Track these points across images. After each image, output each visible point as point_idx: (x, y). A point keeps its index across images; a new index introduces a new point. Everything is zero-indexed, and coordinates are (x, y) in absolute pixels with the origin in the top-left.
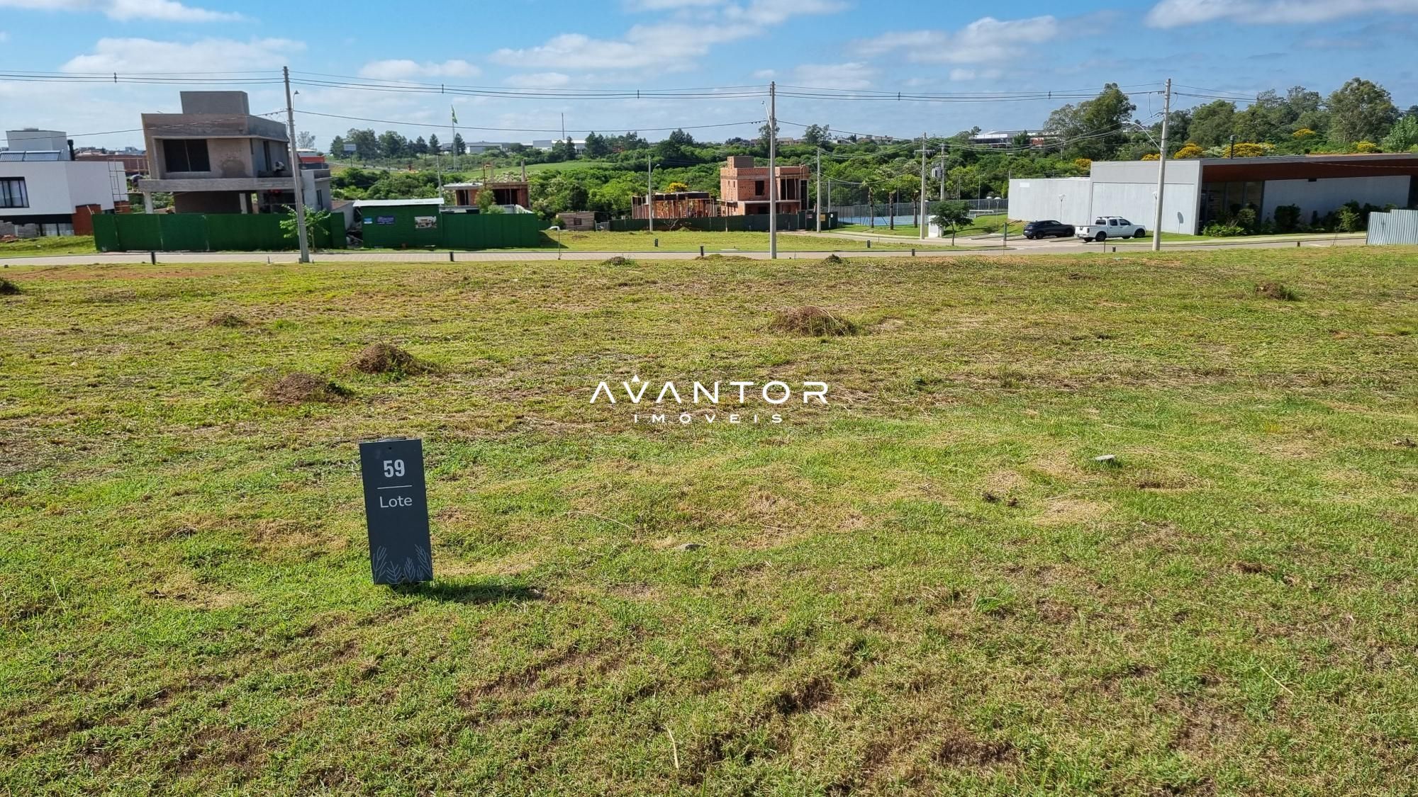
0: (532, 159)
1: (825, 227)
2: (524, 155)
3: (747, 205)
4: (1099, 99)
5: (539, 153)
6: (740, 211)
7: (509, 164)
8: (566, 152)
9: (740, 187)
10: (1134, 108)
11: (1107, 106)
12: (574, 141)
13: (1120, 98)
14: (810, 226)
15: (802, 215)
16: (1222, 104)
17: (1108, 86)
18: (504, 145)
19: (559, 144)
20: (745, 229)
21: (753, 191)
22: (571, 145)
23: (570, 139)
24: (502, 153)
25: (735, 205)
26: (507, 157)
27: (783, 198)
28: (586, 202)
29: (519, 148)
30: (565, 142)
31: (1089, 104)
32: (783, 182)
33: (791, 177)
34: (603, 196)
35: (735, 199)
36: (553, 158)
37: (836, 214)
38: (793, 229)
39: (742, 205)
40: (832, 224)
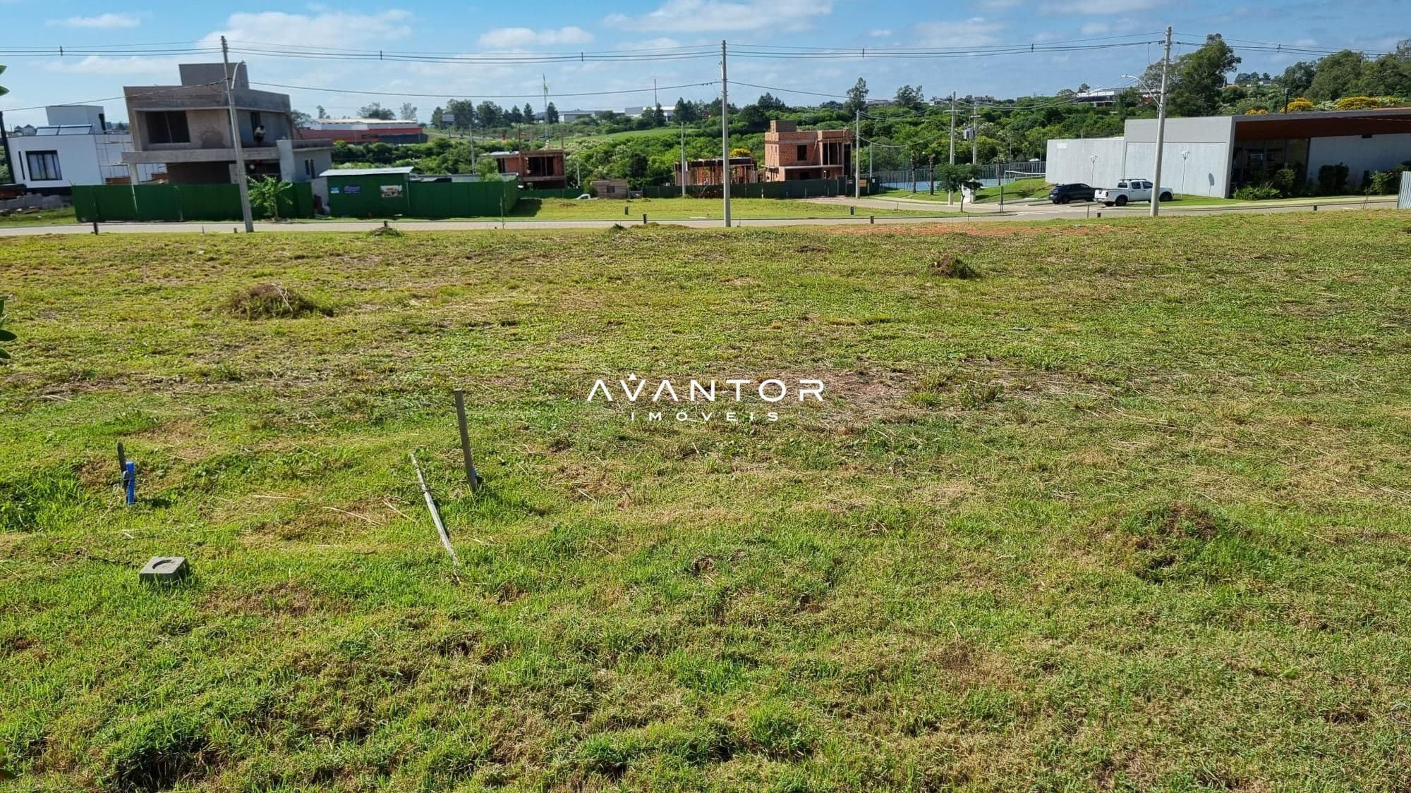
0: (621, 126)
1: (864, 193)
2: (614, 123)
3: (787, 172)
4: (1200, 52)
5: (628, 120)
6: (781, 177)
7: (599, 132)
8: (655, 119)
9: (782, 152)
10: (1239, 60)
11: (1209, 59)
12: (663, 108)
13: (1224, 50)
14: (849, 192)
15: (842, 181)
16: (1348, 54)
17: (1211, 38)
18: (597, 113)
19: (649, 112)
20: (781, 196)
21: (795, 156)
22: (660, 112)
23: (659, 106)
24: (594, 121)
25: (775, 171)
26: (597, 124)
27: (825, 163)
28: (646, 169)
29: (610, 116)
30: (655, 109)
31: (1190, 57)
32: (825, 146)
33: (833, 141)
34: (663, 162)
35: (777, 165)
36: (642, 125)
37: (878, 179)
38: (833, 195)
39: (782, 170)
40: (874, 189)
